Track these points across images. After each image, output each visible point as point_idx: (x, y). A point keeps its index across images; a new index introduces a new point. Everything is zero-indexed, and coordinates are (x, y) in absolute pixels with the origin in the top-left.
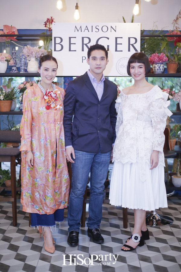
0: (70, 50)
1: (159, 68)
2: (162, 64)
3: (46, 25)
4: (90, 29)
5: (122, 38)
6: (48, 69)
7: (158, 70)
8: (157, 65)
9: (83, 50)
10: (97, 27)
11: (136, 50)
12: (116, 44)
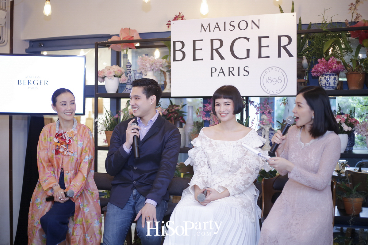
0: (194, 59)
1: (327, 81)
3: (169, 25)
4: (222, 27)
5: (268, 37)
7: (326, 85)
8: (325, 76)
9: (212, 58)
10: (232, 23)
11: (290, 55)
12: (260, 47)
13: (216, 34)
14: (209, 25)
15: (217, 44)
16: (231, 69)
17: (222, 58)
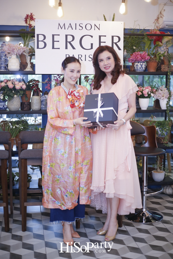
0: (53, 48)
1: (142, 66)
2: (144, 62)
3: (26, 21)
4: (74, 27)
5: (105, 36)
6: (73, 71)
7: (140, 68)
8: (140, 63)
9: (66, 48)
10: (81, 25)
11: (119, 49)
12: (100, 42)
13: (69, 32)
14: (64, 24)
15: (70, 39)
16: (80, 56)
17: (74, 48)
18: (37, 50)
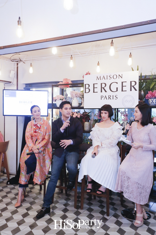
0: (94, 92)
1: (153, 101)
2: (155, 98)
3: (83, 77)
4: (106, 78)
5: (126, 82)
7: (152, 103)
8: (151, 99)
9: (101, 92)
10: (110, 76)
11: (136, 90)
12: (122, 86)
13: (103, 81)
14: (100, 77)
15: (103, 85)
16: (110, 96)
17: (106, 91)
18: (85, 94)
